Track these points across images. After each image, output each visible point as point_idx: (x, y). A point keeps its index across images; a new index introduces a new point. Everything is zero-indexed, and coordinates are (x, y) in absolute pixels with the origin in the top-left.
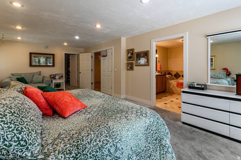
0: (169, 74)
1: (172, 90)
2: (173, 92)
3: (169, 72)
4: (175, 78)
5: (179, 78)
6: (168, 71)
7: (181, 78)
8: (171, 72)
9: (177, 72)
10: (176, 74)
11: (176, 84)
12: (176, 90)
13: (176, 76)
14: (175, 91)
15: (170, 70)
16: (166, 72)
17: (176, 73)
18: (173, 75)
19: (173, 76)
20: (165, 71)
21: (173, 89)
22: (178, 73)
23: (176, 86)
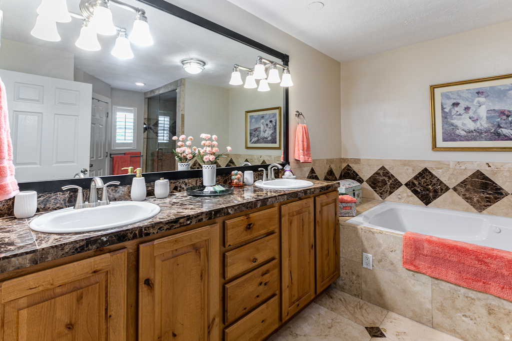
0: (349, 174)
1: (375, 280)
2: (380, 294)
3: (344, 165)
4: (376, 194)
5: (391, 193)
6: (343, 160)
7: (403, 192)
8: (355, 167)
9: (383, 168)
10: (377, 173)
11: (399, 248)
12: (404, 291)
13: (380, 184)
14: (391, 293)
15: (349, 157)
16: (333, 167)
17: (376, 169)
18: (365, 179)
19: (365, 185)
20: (330, 161)
21: (385, 278)
22: (388, 173)
23: (405, 263)
